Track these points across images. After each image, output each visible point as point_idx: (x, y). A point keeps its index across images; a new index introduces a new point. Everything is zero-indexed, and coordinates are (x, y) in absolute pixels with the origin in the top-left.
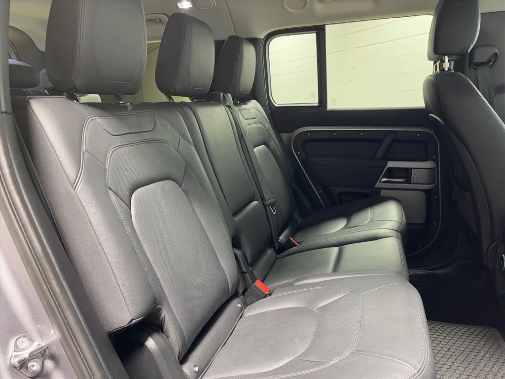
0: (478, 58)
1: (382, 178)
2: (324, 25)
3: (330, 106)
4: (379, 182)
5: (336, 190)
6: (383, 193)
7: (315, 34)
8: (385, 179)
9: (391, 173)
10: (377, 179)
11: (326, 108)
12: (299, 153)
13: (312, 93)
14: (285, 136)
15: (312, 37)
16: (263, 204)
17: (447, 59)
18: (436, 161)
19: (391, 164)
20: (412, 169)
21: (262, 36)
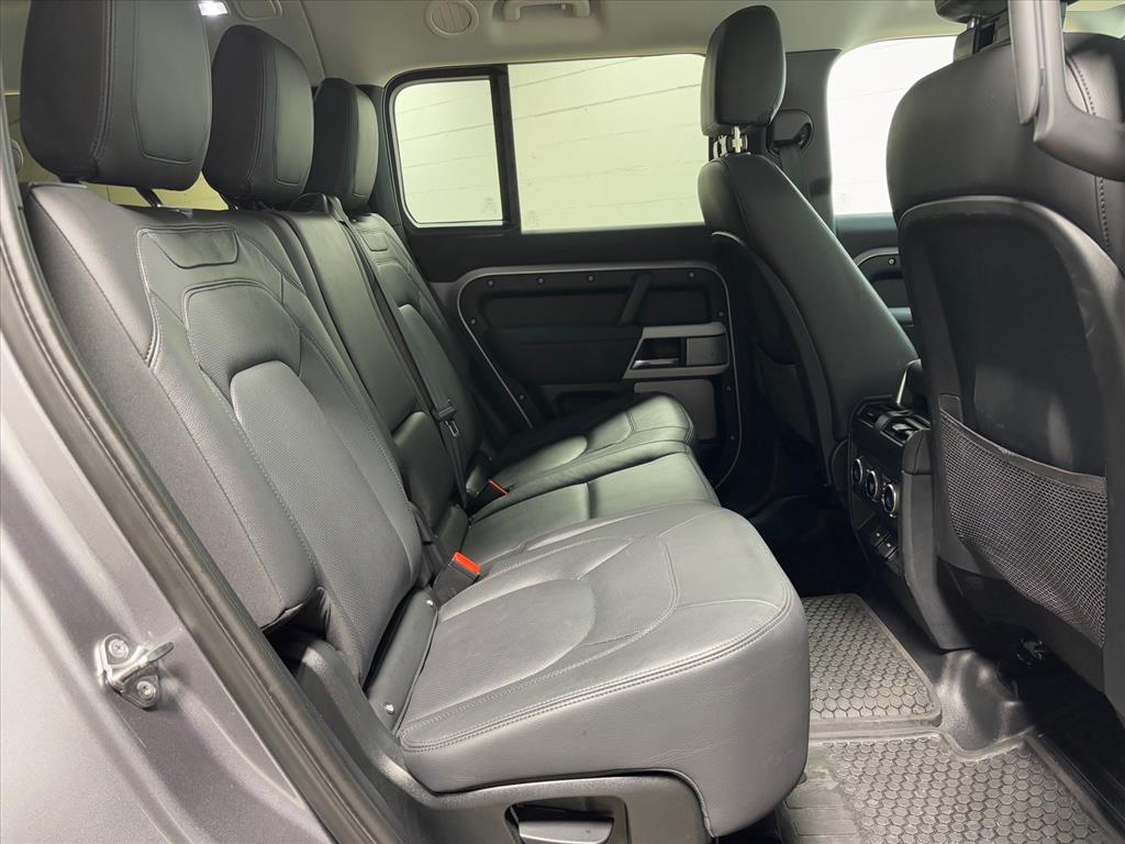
0: (781, 134)
1: (637, 359)
2: (505, 66)
3: (528, 225)
4: (631, 368)
5: (551, 391)
6: (638, 388)
7: (488, 81)
8: (639, 362)
9: (651, 349)
10: (626, 363)
11: (519, 228)
12: (473, 321)
13: (489, 199)
14: (442, 288)
15: (483, 87)
16: (433, 417)
17: (737, 131)
18: (725, 322)
19: (649, 333)
20: (686, 338)
21: (382, 82)
